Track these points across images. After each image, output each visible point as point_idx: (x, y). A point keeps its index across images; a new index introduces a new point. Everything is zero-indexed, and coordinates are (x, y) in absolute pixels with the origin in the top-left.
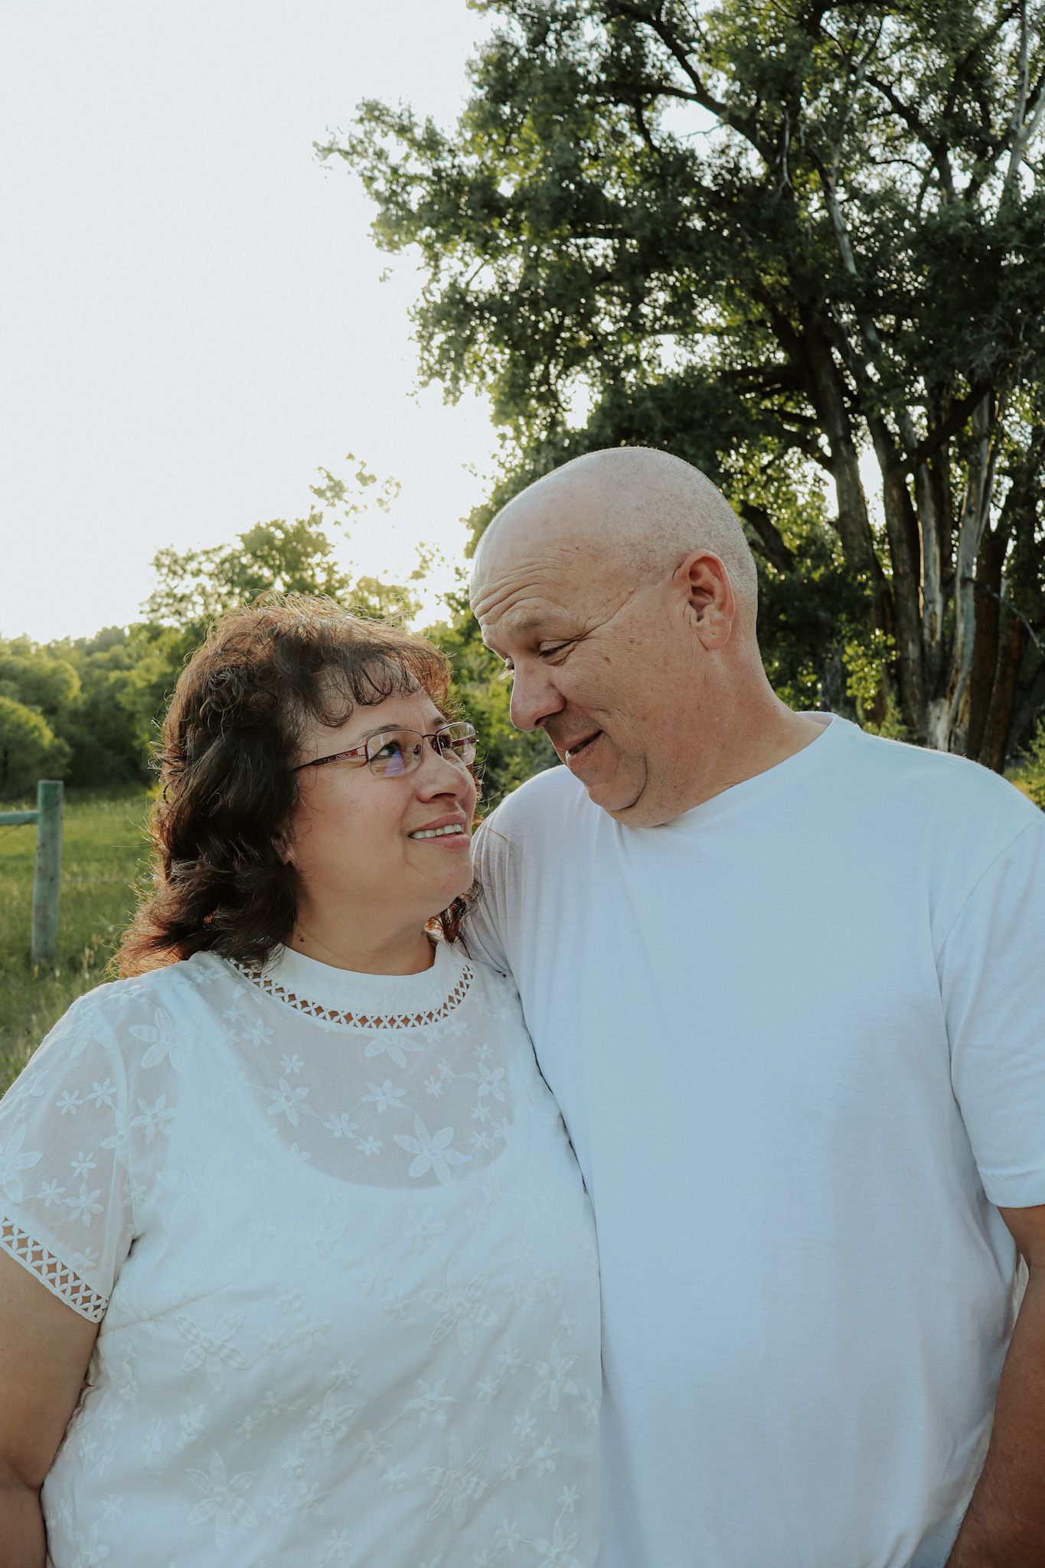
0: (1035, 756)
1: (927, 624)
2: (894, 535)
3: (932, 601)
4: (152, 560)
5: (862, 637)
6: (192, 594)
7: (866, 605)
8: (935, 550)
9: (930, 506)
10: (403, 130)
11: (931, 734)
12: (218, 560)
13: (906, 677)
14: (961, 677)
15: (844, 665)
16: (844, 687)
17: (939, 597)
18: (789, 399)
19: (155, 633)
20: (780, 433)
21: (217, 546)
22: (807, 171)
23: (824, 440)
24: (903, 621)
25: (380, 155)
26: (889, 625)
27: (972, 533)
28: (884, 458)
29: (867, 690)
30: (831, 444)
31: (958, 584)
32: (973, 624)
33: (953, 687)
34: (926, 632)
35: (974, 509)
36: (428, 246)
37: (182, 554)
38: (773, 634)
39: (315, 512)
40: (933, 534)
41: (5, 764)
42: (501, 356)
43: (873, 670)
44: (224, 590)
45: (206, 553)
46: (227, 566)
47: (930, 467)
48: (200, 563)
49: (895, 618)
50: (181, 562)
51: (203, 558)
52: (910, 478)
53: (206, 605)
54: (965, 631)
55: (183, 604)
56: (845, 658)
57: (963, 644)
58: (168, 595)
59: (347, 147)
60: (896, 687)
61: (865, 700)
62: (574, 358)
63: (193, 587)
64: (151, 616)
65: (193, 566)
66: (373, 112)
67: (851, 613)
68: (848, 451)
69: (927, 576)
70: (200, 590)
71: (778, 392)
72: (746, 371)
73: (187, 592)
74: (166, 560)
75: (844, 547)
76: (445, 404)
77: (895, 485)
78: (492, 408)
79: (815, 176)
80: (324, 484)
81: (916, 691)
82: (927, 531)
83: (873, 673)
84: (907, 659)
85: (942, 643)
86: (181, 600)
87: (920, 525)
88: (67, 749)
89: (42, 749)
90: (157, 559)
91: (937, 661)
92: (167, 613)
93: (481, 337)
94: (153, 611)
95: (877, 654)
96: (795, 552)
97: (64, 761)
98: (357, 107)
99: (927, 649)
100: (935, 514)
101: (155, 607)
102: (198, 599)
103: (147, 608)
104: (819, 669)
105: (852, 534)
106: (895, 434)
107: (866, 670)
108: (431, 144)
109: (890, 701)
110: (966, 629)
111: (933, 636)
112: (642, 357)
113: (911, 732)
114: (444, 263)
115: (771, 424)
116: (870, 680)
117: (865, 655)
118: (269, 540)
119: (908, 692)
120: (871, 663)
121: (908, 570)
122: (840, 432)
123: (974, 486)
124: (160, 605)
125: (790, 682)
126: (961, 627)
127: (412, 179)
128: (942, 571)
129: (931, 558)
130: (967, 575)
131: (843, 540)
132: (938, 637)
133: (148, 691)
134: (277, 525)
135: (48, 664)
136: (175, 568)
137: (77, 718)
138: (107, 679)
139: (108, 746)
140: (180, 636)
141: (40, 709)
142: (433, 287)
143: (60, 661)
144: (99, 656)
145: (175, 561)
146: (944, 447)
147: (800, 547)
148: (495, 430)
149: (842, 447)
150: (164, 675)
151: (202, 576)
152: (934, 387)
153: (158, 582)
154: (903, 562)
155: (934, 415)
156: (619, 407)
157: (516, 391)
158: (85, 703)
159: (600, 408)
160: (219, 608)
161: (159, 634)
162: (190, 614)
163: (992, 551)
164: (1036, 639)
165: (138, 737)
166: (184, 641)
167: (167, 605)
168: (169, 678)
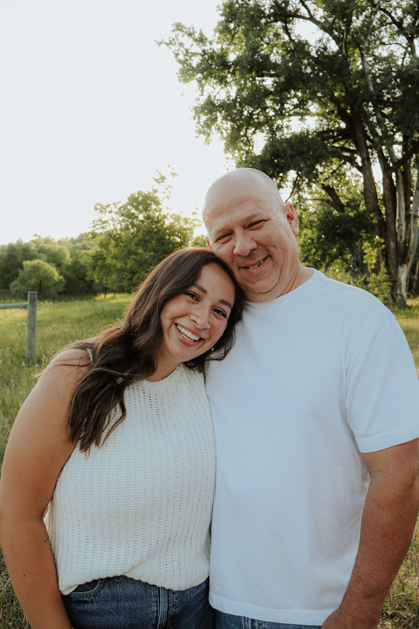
1: (399, 234)
3: (400, 225)
4: (93, 207)
5: (370, 239)
6: (108, 220)
7: (373, 227)
8: (403, 204)
9: (401, 186)
10: (190, 35)
11: (399, 278)
12: (119, 207)
13: (390, 255)
14: (411, 257)
15: (362, 251)
16: (363, 259)
17: (404, 223)
18: (346, 142)
19: (94, 235)
20: (341, 157)
21: (118, 201)
22: (355, 48)
23: (359, 160)
24: (389, 233)
25: (181, 44)
26: (384, 234)
28: (383, 166)
29: (372, 260)
30: (363, 162)
31: (412, 218)
32: (417, 234)
33: (409, 260)
34: (399, 237)
36: (200, 82)
37: (105, 204)
38: (334, 238)
39: (154, 188)
40: (403, 198)
41: (40, 286)
42: (228, 125)
43: (375, 253)
44: (121, 219)
45: (115, 204)
46: (122, 209)
47: (403, 170)
48: (112, 208)
49: (386, 232)
50: (104, 207)
51: (113, 206)
52: (394, 174)
53: (114, 225)
54: (414, 238)
55: (104, 225)
56: (363, 248)
57: (414, 242)
58: (99, 221)
59: (168, 42)
60: (385, 259)
61: (371, 265)
62: (259, 126)
63: (109, 218)
64: (93, 229)
65: (108, 209)
66: (179, 27)
67: (366, 229)
68: (368, 164)
69: (399, 214)
70: (112, 219)
71: (341, 140)
72: (329, 131)
73: (107, 220)
74: (99, 207)
75: (366, 203)
77: (387, 177)
78: (224, 148)
79: (357, 51)
80: (158, 177)
81: (394, 261)
82: (400, 196)
83: (375, 254)
84: (390, 248)
85: (405, 242)
86: (104, 222)
87: (397, 194)
88: (64, 280)
89: (54, 280)
90: (95, 206)
91: (403, 249)
92: (99, 228)
93: (220, 118)
94: (94, 227)
95: (376, 246)
96: (345, 205)
97: (62, 285)
98: (172, 25)
99: (398, 244)
100: (403, 189)
101: (95, 225)
102: (110, 222)
103: (91, 226)
104: (352, 252)
105: (369, 197)
106: (388, 157)
107: (372, 252)
108: (202, 40)
109: (382, 265)
110: (415, 236)
111: (401, 238)
112: (284, 126)
113: (391, 278)
114: (205, 88)
115: (337, 154)
116: (373, 257)
117: (371, 246)
118: (136, 200)
119: (390, 261)
120: (374, 250)
121: (391, 212)
122: (365, 156)
124: (96, 225)
125: (340, 257)
126: (413, 236)
127: (194, 54)
128: (406, 212)
129: (401, 207)
130: (416, 214)
131: (365, 199)
132: (403, 239)
133: (91, 258)
134: (140, 193)
135: (58, 247)
136: (102, 210)
137: (68, 268)
138: (80, 253)
139: (80, 279)
140: (104, 237)
141: (54, 264)
142: (201, 98)
143: (63, 246)
144: (78, 244)
145: (102, 207)
146: (408, 161)
147: (347, 203)
148: (225, 156)
149: (366, 162)
150: (97, 252)
151: (112, 213)
152: (405, 137)
153: (97, 216)
154: (390, 209)
155: (405, 149)
156: (273, 146)
157: (234, 140)
158: (72, 262)
159: (266, 147)
160: (119, 226)
161: (96, 236)
162: (108, 228)
165: (87, 276)
166: (105, 239)
167: (99, 224)
168: (99, 253)
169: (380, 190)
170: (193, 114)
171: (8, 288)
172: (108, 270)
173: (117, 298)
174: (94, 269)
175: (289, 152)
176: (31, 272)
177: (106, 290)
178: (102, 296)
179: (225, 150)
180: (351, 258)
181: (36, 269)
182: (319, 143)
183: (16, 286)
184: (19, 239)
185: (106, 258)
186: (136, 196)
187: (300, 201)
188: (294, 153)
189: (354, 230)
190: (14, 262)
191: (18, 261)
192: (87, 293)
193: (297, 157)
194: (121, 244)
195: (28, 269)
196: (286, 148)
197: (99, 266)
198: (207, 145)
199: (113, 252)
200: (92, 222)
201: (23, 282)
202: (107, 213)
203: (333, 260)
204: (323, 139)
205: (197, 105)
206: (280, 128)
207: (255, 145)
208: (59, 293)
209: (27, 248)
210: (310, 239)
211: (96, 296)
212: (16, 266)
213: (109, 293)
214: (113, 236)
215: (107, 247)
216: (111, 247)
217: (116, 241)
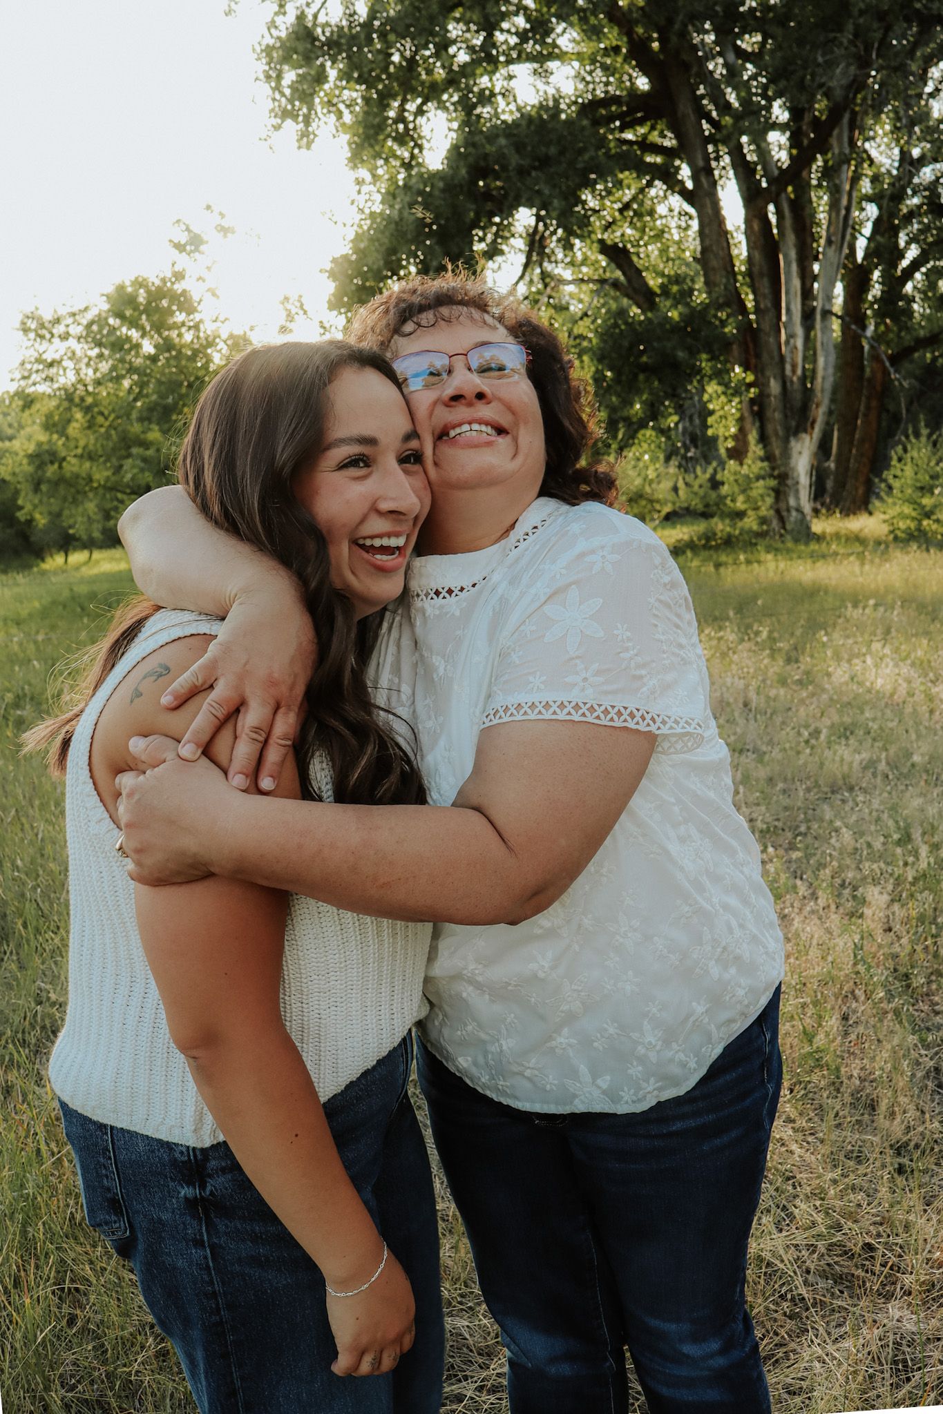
0: (890, 488)
1: (788, 359)
2: (756, 270)
3: (791, 336)
4: (18, 325)
5: (721, 375)
6: (62, 360)
7: (726, 344)
8: (796, 283)
9: (791, 238)
11: (793, 469)
12: (85, 322)
13: (769, 413)
14: (820, 414)
15: (704, 405)
16: (705, 426)
17: (799, 331)
18: (652, 128)
19: (28, 402)
20: (641, 168)
21: (82, 307)
23: (685, 172)
24: (765, 357)
26: (753, 361)
27: (831, 264)
28: (744, 188)
29: (726, 427)
30: (695, 177)
31: (818, 317)
32: (832, 358)
33: (813, 422)
34: (788, 367)
35: (833, 239)
37: (47, 316)
38: (636, 376)
39: (177, 268)
40: (794, 267)
42: (355, 93)
43: (733, 409)
44: (94, 353)
45: (74, 315)
46: (95, 328)
47: (792, 196)
48: (67, 326)
49: (758, 356)
50: (46, 324)
51: (70, 321)
52: (771, 208)
53: (78, 372)
54: (825, 366)
55: (53, 371)
56: (706, 397)
57: (824, 378)
60: (757, 424)
61: (726, 438)
62: (432, 92)
63: (62, 352)
64: (23, 383)
65: (59, 329)
67: (710, 351)
68: (709, 183)
69: (788, 310)
70: (69, 354)
71: (641, 122)
72: (609, 100)
73: (57, 357)
74: (33, 325)
75: (707, 283)
76: (299, 148)
77: (755, 216)
78: (347, 153)
80: (183, 238)
81: (779, 428)
82: (788, 264)
83: (734, 411)
84: (769, 396)
85: (804, 378)
86: (51, 365)
87: (781, 257)
90: (23, 323)
91: (799, 396)
92: (38, 379)
93: (332, 74)
94: (24, 378)
95: (737, 392)
96: (658, 291)
99: (788, 385)
100: (795, 246)
101: (26, 374)
102: (68, 363)
103: (18, 376)
104: (680, 410)
105: (714, 269)
106: (756, 164)
107: (726, 408)
109: (753, 437)
110: (826, 362)
111: (794, 367)
112: (497, 90)
113: (773, 469)
115: (630, 159)
116: (730, 418)
117: (724, 393)
118: (131, 301)
119: (770, 428)
120: (731, 401)
121: (769, 305)
122: (701, 163)
123: (834, 215)
124: (31, 372)
125: (651, 424)
126: (821, 361)
128: (803, 304)
129: (792, 291)
130: (827, 307)
131: (705, 275)
132: (799, 372)
133: (25, 461)
134: (140, 283)
136: (44, 332)
140: (54, 403)
142: (279, 20)
145: (42, 326)
146: (804, 174)
147: (662, 286)
148: (353, 175)
149: (703, 180)
150: (39, 444)
151: (71, 339)
152: (796, 112)
153: (26, 348)
154: (764, 296)
155: (795, 141)
156: (474, 145)
157: (372, 132)
159: (455, 148)
160: (90, 372)
161: (32, 402)
162: (62, 380)
163: (857, 281)
164: (892, 370)
165: (21, 508)
166: (58, 407)
167: (37, 371)
168: (46, 447)
169: (741, 249)
170: (262, 66)
172: (73, 490)
173: (97, 562)
174: (37, 489)
175: (515, 160)
177: (67, 543)
178: (59, 559)
179: (350, 160)
180: (676, 424)
182: (587, 133)
185: (64, 459)
186: (129, 290)
187: (546, 286)
188: (526, 162)
189: (681, 354)
192: (17, 553)
193: (534, 174)
194: (100, 419)
196: (506, 151)
197: (49, 481)
198: (304, 150)
199: (82, 443)
200: (17, 364)
202: (56, 340)
203: (636, 431)
204: (596, 123)
205: (271, 42)
206: (487, 97)
207: (426, 145)
211: (43, 560)
213: (75, 549)
214: (77, 400)
215: (64, 428)
216: (74, 429)
217: (86, 413)
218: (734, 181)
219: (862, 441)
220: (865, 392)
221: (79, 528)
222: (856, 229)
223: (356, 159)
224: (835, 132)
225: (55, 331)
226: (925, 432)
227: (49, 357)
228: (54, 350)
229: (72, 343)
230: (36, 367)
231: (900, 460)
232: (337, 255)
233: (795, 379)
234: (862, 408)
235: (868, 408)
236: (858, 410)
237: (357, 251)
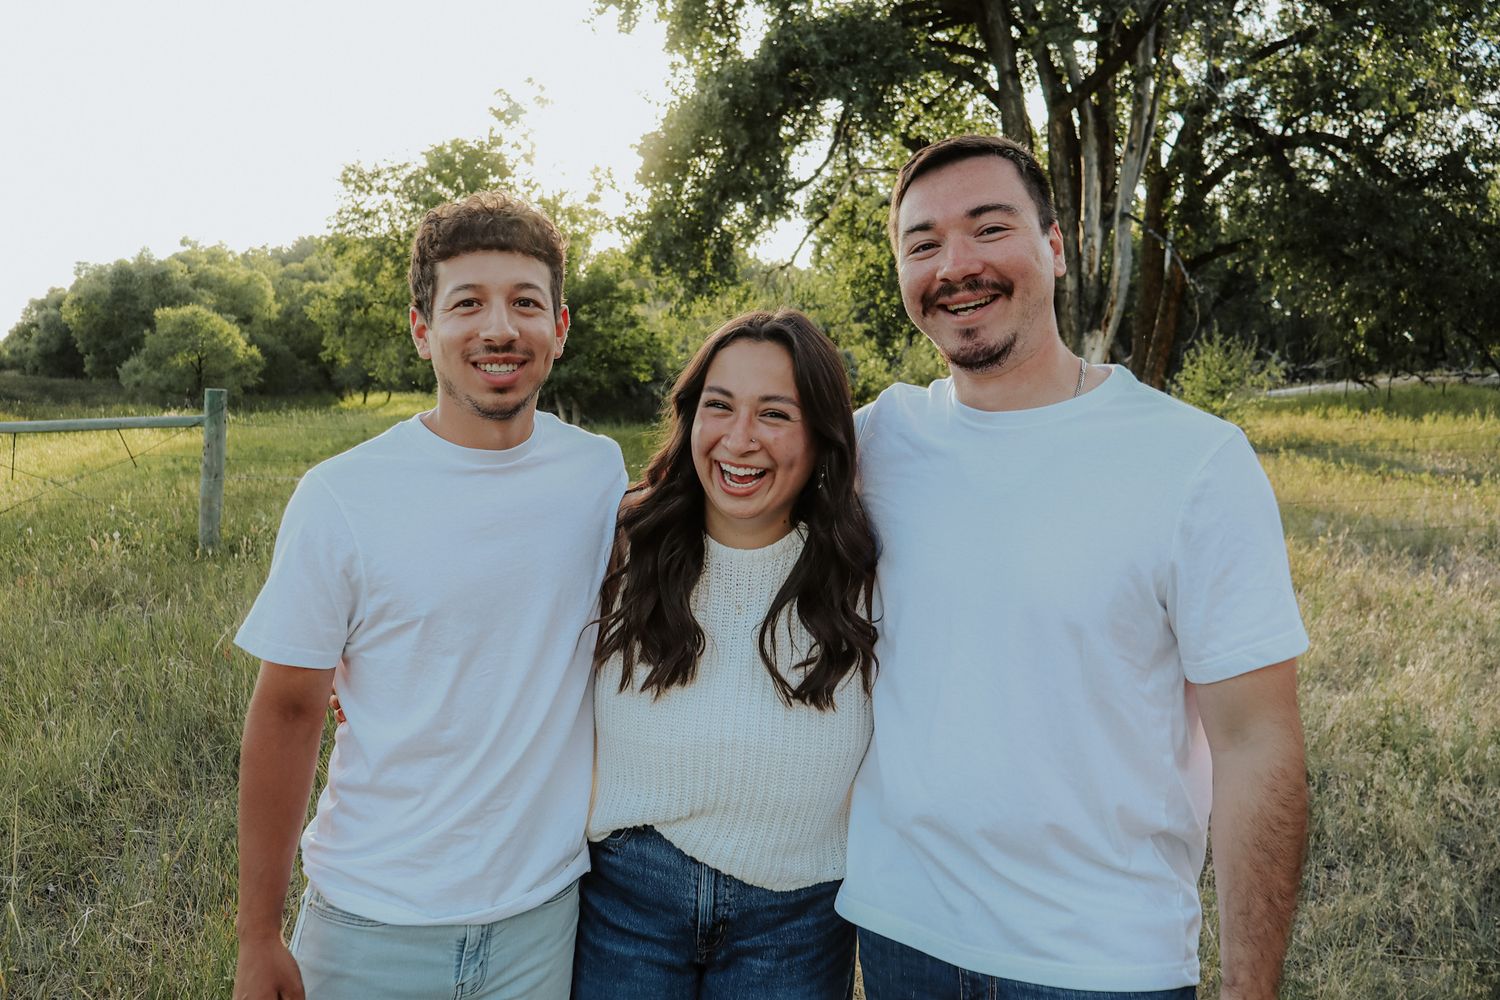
1: (1085, 258)
2: (1057, 170)
3: (1091, 235)
4: (340, 176)
6: (378, 211)
8: (1097, 185)
9: (1092, 143)
12: (403, 178)
13: (1064, 308)
14: (1115, 312)
17: (1098, 231)
18: (963, 31)
19: (342, 248)
20: (947, 69)
21: (402, 163)
27: (1132, 170)
28: (1049, 93)
30: (1001, 80)
31: (1117, 219)
32: (1129, 258)
33: (1108, 320)
34: (1085, 265)
35: (1135, 145)
37: (368, 169)
39: (495, 135)
40: (1095, 170)
41: (199, 372)
44: (409, 207)
45: (394, 170)
46: (412, 183)
47: (1096, 103)
48: (387, 180)
50: (367, 178)
51: (389, 175)
52: (1075, 113)
53: (392, 223)
54: (1123, 266)
55: (370, 220)
57: (1120, 278)
58: (355, 211)
63: (379, 204)
64: (339, 231)
65: (378, 183)
68: (1014, 85)
69: (1087, 210)
70: (385, 207)
71: (951, 25)
73: (374, 208)
74: (354, 177)
76: (620, 31)
77: (1058, 120)
78: (665, 39)
80: (503, 106)
81: (1072, 322)
82: (1089, 166)
84: (1064, 291)
85: (1100, 277)
86: (367, 215)
87: (1082, 160)
88: (259, 358)
89: (235, 357)
90: (345, 175)
91: (1094, 293)
92: (354, 228)
94: (341, 226)
97: (257, 370)
99: (1084, 281)
100: (1097, 149)
101: (343, 222)
102: (383, 215)
103: (335, 223)
106: (1062, 69)
110: (1122, 262)
111: (1091, 266)
115: (938, 60)
118: (449, 162)
121: (1068, 205)
122: (1008, 67)
123: (1136, 123)
124: (347, 221)
126: (1118, 261)
128: (1103, 206)
129: (1092, 192)
130: (1128, 211)
132: (1096, 270)
133: (333, 304)
134: (457, 146)
135: (243, 273)
136: (363, 184)
137: (271, 327)
138: (301, 290)
139: (301, 356)
140: (366, 250)
141: (234, 318)
143: (255, 271)
144: (294, 266)
145: (361, 177)
146: (1110, 82)
148: (669, 59)
149: (1009, 82)
150: (349, 289)
151: (388, 192)
152: (1105, 24)
153: (345, 198)
154: (1064, 196)
155: (1102, 52)
156: (786, 39)
157: (690, 21)
158: (279, 313)
159: (768, 41)
160: (404, 224)
161: (345, 249)
162: (376, 230)
163: (1160, 186)
164: (1187, 275)
165: (325, 348)
166: (369, 256)
167: (353, 220)
168: (354, 292)
171: (117, 376)
172: (375, 334)
173: (395, 404)
174: (341, 332)
175: (824, 56)
176: (176, 335)
177: (366, 384)
178: (358, 399)
179: (668, 45)
181: (188, 328)
182: (897, 33)
183: (136, 371)
184: (143, 250)
185: (370, 305)
186: (449, 150)
187: (851, 171)
188: (835, 58)
190: (129, 310)
191: (141, 308)
192: (317, 390)
193: (842, 69)
195: (169, 329)
196: (817, 47)
197: (354, 325)
198: (625, 33)
199: (389, 291)
200: (335, 213)
201: (157, 361)
204: (907, 23)
207: (742, 33)
208: (247, 390)
209: (164, 274)
210: (872, 266)
211: (342, 399)
212: (136, 320)
213: (375, 390)
214: (388, 249)
215: (374, 276)
216: (383, 278)
217: (396, 263)
218: (1039, 85)
219: (1159, 340)
220: (1163, 292)
221: (379, 373)
222: (1160, 136)
223: (673, 44)
224: (1141, 45)
225: (373, 184)
226: (1218, 337)
227: (366, 208)
228: (373, 201)
229: (389, 196)
230: (353, 216)
231: (1192, 362)
232: (648, 132)
233: (1091, 277)
234: (1160, 308)
235: (1166, 309)
236: (1157, 310)
237: (666, 129)
